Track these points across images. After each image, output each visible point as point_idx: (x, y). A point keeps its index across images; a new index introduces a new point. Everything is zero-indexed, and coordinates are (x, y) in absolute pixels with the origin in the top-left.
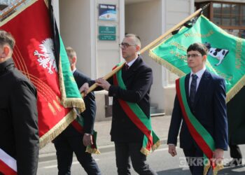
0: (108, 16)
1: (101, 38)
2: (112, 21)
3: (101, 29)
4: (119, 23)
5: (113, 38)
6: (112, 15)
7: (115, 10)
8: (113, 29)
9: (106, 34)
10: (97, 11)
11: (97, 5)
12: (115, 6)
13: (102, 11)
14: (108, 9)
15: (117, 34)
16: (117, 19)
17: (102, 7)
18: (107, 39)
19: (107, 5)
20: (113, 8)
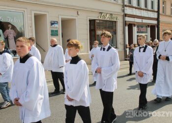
0: (54, 26)
1: (52, 35)
2: (56, 27)
3: (52, 31)
4: (59, 29)
5: (57, 35)
6: (56, 25)
8: (57, 31)
9: (54, 33)
10: (50, 24)
11: (50, 21)
12: (57, 22)
13: (52, 24)
14: (54, 23)
16: (58, 27)
17: (52, 22)
18: (55, 35)
19: (54, 21)
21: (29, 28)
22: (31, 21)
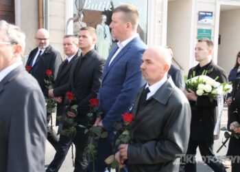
0: (206, 21)
2: (209, 24)
3: (200, 31)
4: (214, 27)
6: (208, 20)
7: (211, 16)
8: (209, 31)
9: (203, 37)
10: (197, 17)
11: (197, 12)
12: (212, 13)
13: (201, 17)
14: (206, 15)
15: (212, 35)
16: (213, 24)
17: (201, 13)
19: (205, 12)
20: (210, 14)
21: (157, 24)
22: (162, 10)
